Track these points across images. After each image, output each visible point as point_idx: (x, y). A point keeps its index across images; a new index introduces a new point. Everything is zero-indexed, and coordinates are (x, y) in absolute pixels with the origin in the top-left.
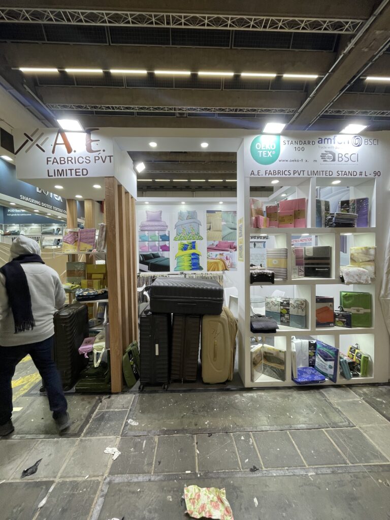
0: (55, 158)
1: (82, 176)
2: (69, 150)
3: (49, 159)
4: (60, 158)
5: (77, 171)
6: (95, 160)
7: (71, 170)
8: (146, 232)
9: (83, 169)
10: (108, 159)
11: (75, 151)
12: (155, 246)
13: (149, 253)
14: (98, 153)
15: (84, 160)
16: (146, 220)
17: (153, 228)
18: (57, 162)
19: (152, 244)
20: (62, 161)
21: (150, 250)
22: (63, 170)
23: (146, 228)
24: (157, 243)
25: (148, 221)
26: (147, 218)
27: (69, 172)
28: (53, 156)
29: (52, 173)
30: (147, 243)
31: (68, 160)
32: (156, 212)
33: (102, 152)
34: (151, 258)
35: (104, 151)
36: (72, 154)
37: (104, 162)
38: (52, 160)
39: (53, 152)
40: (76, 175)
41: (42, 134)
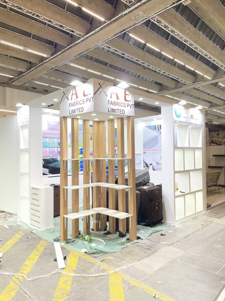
0: (112, 101)
1: (122, 114)
2: (118, 98)
3: (109, 102)
4: (114, 102)
5: (121, 111)
6: (128, 106)
7: (118, 110)
8: (48, 139)
9: (123, 110)
10: (132, 105)
11: (120, 99)
12: (54, 151)
13: (49, 158)
14: (129, 102)
15: (124, 105)
16: (47, 128)
17: (53, 136)
18: (112, 104)
19: (52, 149)
20: (114, 104)
21: (51, 155)
22: (115, 109)
23: (47, 136)
24: (56, 149)
25: (48, 129)
26: (48, 127)
27: (117, 110)
28: (111, 100)
29: (110, 111)
30: (48, 148)
31: (117, 104)
32: (55, 122)
33: (130, 101)
34: (51, 162)
35: (131, 101)
36: (118, 101)
37: (131, 107)
38: (110, 102)
39: (111, 98)
40: (120, 113)
41: (107, 85)
